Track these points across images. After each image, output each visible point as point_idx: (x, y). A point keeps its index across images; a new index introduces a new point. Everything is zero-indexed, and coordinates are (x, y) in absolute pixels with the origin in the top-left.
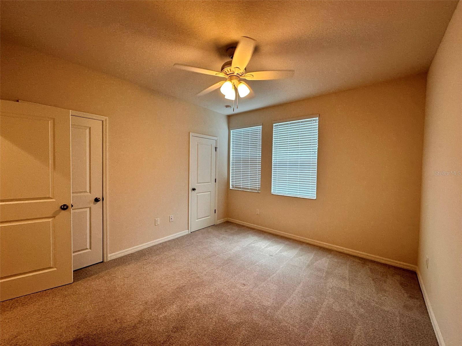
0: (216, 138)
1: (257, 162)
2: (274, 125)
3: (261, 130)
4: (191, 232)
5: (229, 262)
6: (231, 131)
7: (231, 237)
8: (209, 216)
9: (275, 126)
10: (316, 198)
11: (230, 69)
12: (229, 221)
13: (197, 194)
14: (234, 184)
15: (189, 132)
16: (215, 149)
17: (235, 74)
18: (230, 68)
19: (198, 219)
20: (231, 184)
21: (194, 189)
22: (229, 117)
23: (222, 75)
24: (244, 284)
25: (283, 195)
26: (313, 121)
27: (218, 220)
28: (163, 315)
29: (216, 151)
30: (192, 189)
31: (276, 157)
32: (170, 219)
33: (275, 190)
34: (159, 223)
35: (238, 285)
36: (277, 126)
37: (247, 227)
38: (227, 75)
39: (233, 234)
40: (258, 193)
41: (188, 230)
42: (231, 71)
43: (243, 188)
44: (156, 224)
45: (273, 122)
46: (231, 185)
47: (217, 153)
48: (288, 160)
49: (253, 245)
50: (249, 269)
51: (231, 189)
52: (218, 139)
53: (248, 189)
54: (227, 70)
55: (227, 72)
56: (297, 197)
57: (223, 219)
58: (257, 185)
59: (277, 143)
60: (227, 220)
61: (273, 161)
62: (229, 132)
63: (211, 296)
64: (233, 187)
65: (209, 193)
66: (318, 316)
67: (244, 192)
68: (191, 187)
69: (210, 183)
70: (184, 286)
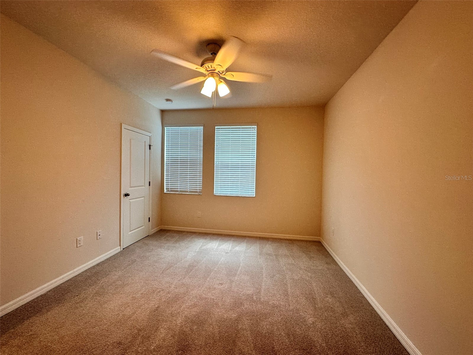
0: (150, 134)
1: (197, 164)
2: (216, 127)
3: (202, 131)
4: (123, 249)
5: (191, 268)
6: (165, 128)
7: (177, 245)
8: (143, 226)
9: (217, 129)
10: (255, 196)
11: (211, 66)
12: (164, 228)
13: (130, 200)
14: (170, 187)
15: (121, 124)
16: (149, 147)
17: (216, 71)
18: (211, 64)
19: (131, 231)
20: (165, 187)
21: (127, 195)
22: (163, 112)
23: (202, 70)
24: (221, 284)
25: (226, 195)
26: (252, 128)
27: (152, 229)
28: (155, 345)
29: (150, 149)
30: (124, 195)
31: (219, 158)
32: (98, 235)
33: (218, 191)
34: (82, 244)
35: (216, 286)
36: (219, 128)
37: (188, 232)
38: (208, 71)
39: (176, 242)
40: (199, 195)
41: (120, 247)
42: (212, 67)
43: (181, 191)
44: (78, 246)
45: (215, 125)
46: (165, 189)
47: (151, 151)
48: (230, 162)
49: (204, 247)
50: (216, 269)
51: (165, 193)
52: (152, 135)
53: (187, 192)
54: (208, 66)
55: (207, 67)
56: (239, 196)
57: (156, 228)
58: (199, 187)
59: (219, 145)
60: (161, 228)
61: (215, 162)
62: (162, 128)
63: (195, 305)
64: (168, 191)
65: (143, 198)
66: (289, 287)
67: (182, 195)
68: (123, 193)
69: (144, 187)
70: (158, 307)
